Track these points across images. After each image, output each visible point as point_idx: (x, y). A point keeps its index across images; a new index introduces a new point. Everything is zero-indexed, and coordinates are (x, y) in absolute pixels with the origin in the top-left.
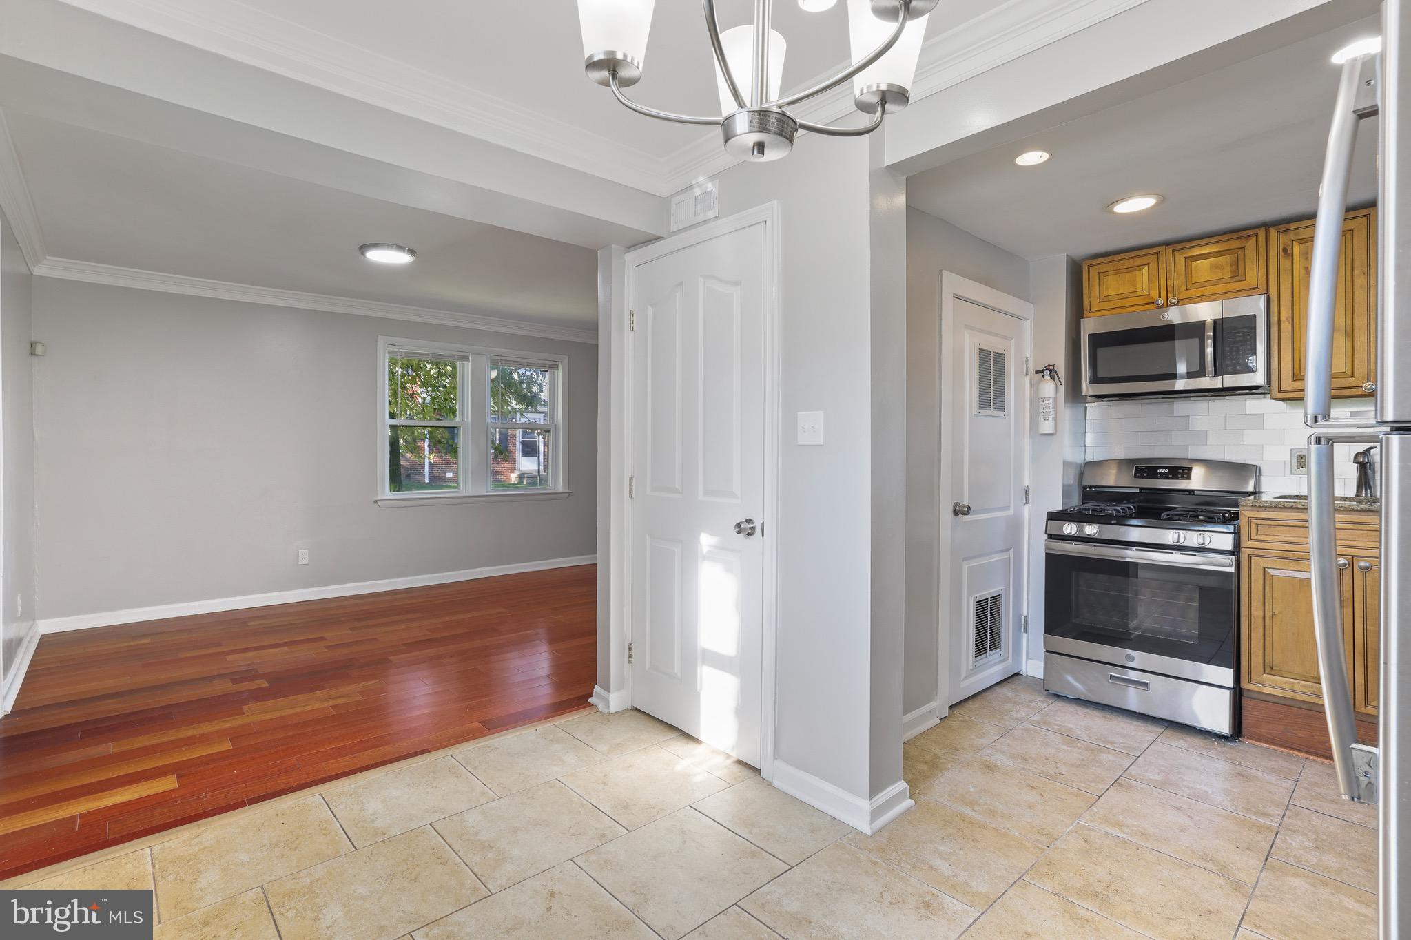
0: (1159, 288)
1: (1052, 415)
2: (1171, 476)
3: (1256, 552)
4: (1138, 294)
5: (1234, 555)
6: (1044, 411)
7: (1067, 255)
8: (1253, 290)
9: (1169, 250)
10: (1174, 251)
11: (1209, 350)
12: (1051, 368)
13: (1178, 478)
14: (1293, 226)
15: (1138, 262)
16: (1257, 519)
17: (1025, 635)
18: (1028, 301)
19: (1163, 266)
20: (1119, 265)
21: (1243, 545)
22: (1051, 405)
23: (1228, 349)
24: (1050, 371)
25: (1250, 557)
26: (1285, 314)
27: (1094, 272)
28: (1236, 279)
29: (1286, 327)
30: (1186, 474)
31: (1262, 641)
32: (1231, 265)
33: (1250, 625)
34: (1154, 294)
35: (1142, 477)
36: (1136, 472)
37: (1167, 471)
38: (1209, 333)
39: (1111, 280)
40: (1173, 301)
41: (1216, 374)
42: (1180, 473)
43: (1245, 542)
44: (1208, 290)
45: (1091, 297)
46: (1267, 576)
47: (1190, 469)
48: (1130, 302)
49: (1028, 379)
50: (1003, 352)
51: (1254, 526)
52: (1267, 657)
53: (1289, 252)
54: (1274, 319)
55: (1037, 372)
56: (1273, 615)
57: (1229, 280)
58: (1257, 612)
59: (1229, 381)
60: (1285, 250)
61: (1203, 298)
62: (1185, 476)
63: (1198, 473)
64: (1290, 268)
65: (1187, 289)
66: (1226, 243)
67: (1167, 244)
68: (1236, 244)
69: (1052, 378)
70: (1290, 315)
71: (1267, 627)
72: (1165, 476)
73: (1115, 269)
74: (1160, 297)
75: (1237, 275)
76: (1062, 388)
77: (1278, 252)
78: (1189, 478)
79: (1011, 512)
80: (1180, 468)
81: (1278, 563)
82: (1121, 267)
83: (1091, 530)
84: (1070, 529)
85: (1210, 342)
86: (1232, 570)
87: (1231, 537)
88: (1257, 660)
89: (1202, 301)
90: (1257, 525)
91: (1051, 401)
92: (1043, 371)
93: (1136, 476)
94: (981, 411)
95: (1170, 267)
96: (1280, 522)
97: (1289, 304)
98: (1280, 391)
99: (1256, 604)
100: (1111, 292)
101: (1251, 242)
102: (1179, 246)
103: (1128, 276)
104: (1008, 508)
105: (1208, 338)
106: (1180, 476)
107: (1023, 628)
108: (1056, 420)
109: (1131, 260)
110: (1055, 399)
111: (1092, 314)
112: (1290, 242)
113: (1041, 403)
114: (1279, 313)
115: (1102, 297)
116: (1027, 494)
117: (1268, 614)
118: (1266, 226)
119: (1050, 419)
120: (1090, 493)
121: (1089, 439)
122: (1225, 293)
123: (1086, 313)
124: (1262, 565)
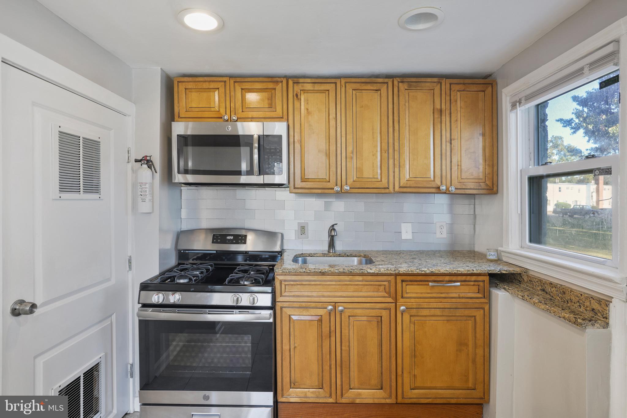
0: (226, 108)
1: (148, 198)
2: (234, 241)
3: (285, 304)
4: (212, 109)
5: (272, 310)
6: (142, 194)
7: (161, 69)
8: (280, 118)
9: (232, 81)
10: (235, 82)
11: (256, 156)
12: (148, 158)
13: (238, 243)
14: (301, 80)
15: (212, 85)
16: (285, 281)
17: (131, 380)
18: (131, 101)
19: (228, 92)
20: (200, 86)
21: (277, 300)
22: (147, 189)
23: (266, 157)
24: (148, 161)
25: (281, 308)
26: (297, 138)
27: (182, 87)
28: (270, 109)
29: (297, 146)
30: (243, 240)
31: (289, 366)
32: (268, 99)
33: (282, 357)
34: (222, 111)
35: (217, 242)
36: (213, 239)
37: (232, 238)
38: (255, 145)
39: (194, 95)
40: (234, 118)
41: (260, 174)
42: (240, 239)
43: (279, 299)
44: (255, 114)
45: (180, 107)
46: (291, 320)
47: (246, 236)
48: (206, 114)
49: (130, 165)
50: (98, 140)
51: (283, 286)
52: (292, 377)
53: (299, 97)
54: (291, 140)
55: (136, 161)
56: (295, 347)
57: (267, 109)
58: (286, 347)
59: (268, 179)
60: (297, 95)
61: (252, 119)
62: (243, 241)
63: (250, 237)
64: (299, 108)
65: (242, 111)
66: (265, 84)
67: (231, 76)
68: (271, 86)
69: (149, 167)
70: (300, 138)
71: (291, 356)
72: (231, 242)
73: (197, 88)
74: (226, 114)
75: (271, 105)
76: (158, 176)
77: (293, 96)
78: (245, 243)
79: (113, 282)
80: (240, 235)
81: (297, 311)
82: (200, 87)
83: (175, 298)
84: (157, 298)
85: (256, 151)
86: (271, 320)
87: (269, 296)
88: (287, 380)
89: (252, 121)
90: (285, 285)
91: (147, 186)
92: (140, 161)
93: (213, 242)
94: (61, 195)
95: (232, 93)
96: (298, 283)
97: (299, 131)
98: (295, 188)
99: (285, 341)
100: (194, 105)
101: (279, 86)
102: (238, 79)
103: (205, 95)
104: (109, 280)
105: (255, 148)
106: (240, 241)
107: (129, 374)
108: (153, 202)
109: (207, 83)
110: (152, 185)
111: (180, 120)
112: (299, 91)
113: (139, 187)
114: (294, 136)
115: (188, 108)
116: (130, 262)
117: (292, 347)
118: (287, 78)
119: (147, 200)
120: (183, 255)
121: (184, 213)
122: (265, 118)
123: (176, 118)
124: (289, 314)
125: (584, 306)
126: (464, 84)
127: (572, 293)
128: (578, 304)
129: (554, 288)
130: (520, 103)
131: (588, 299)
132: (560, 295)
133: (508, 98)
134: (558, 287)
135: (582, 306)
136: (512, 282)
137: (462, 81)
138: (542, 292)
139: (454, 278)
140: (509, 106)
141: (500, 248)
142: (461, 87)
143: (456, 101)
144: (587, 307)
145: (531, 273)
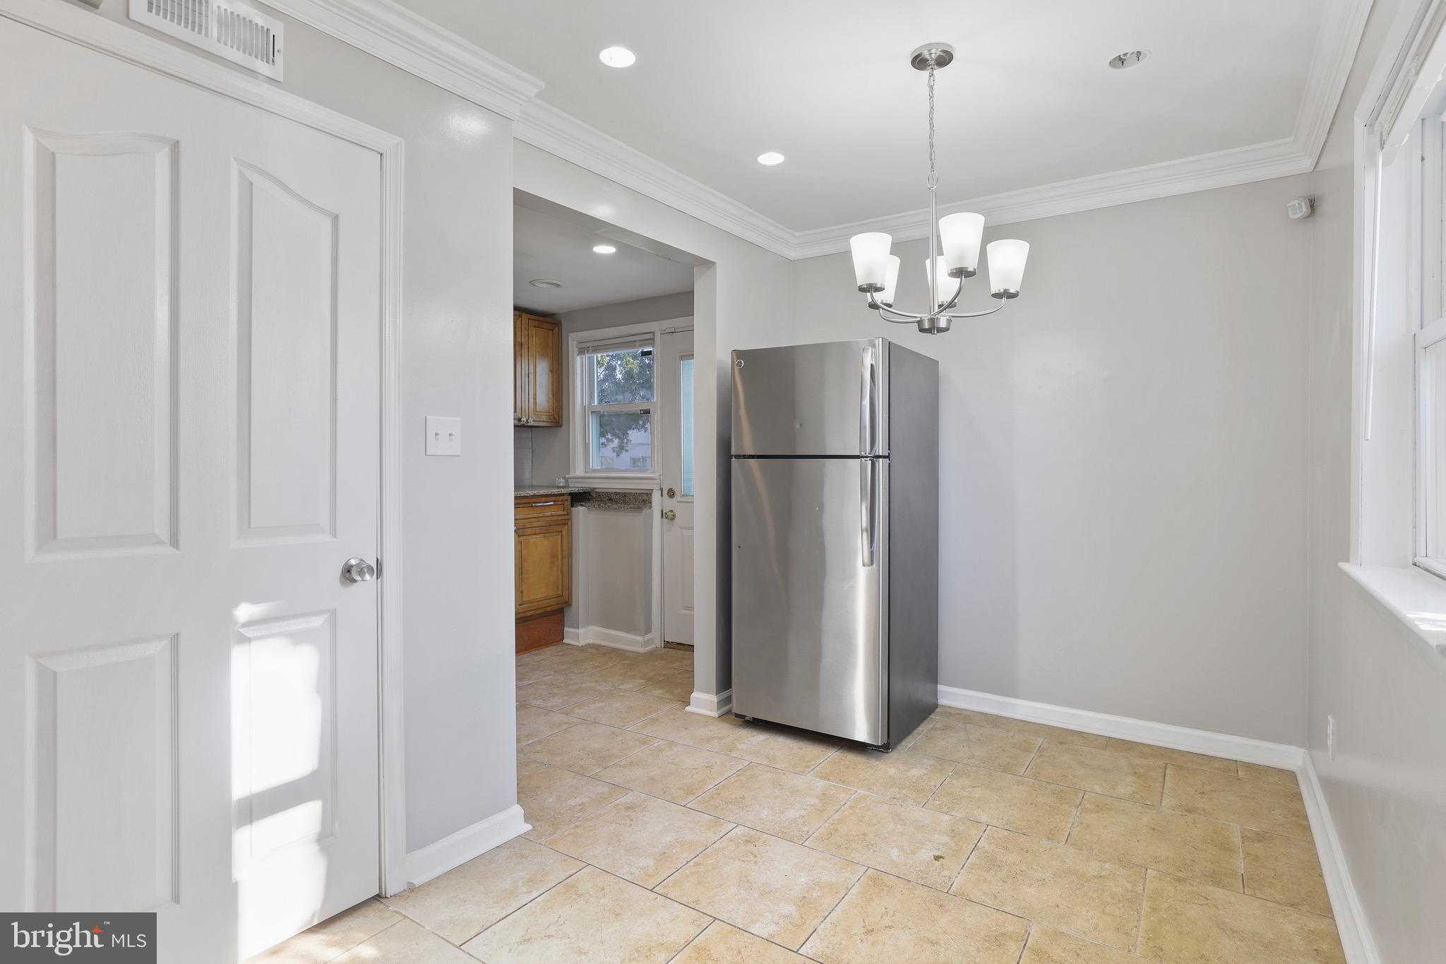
126: (539, 321)
130: (587, 351)
133: (575, 343)
136: (589, 500)
137: (537, 318)
139: (548, 499)
140: (576, 352)
141: (567, 476)
142: (536, 323)
143: (532, 337)
145: (597, 490)
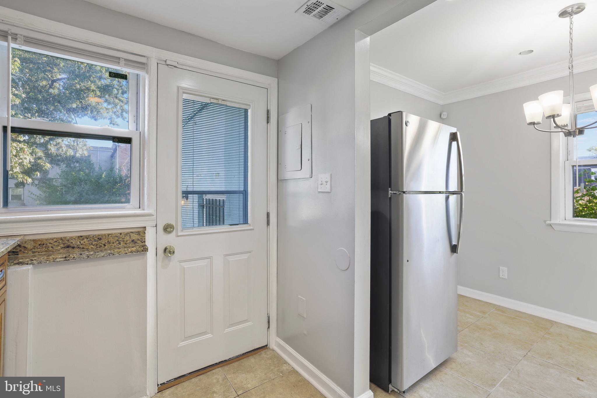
125: (124, 241)
127: (110, 236)
128: (118, 242)
129: (85, 240)
131: (128, 234)
132: (94, 243)
134: (92, 237)
135: (122, 242)
138: (65, 250)
144: (127, 241)
